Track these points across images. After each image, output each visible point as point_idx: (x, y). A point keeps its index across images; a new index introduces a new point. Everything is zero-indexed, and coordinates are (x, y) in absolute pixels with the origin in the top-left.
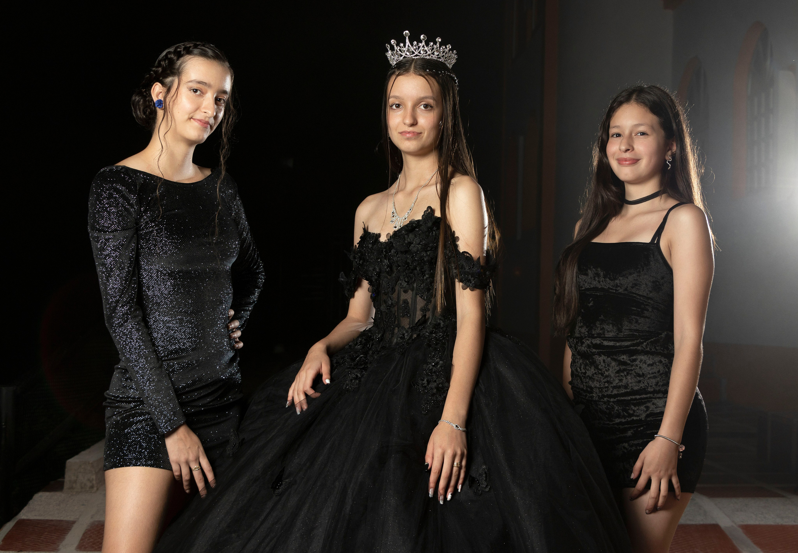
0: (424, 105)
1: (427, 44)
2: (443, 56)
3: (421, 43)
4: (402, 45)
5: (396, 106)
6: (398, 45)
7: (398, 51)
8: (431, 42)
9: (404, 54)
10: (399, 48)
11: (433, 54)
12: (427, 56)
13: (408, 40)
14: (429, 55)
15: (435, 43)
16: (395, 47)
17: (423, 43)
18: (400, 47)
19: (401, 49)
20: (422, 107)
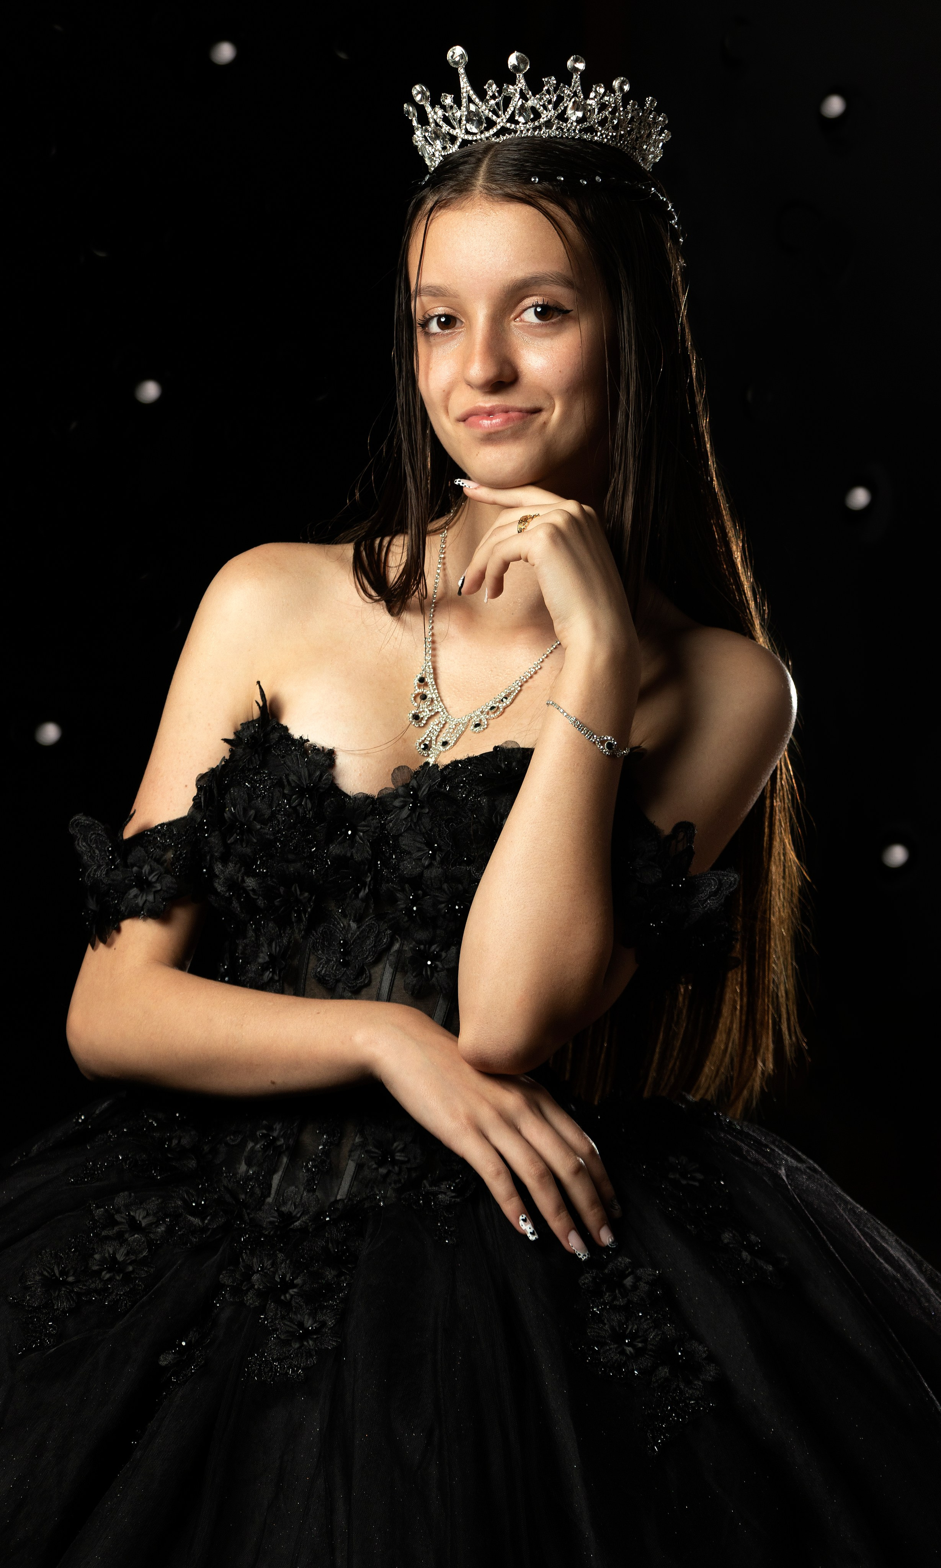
0: (536, 306)
1: (535, 86)
2: (602, 123)
3: (514, 84)
4: (448, 100)
5: (439, 323)
6: (435, 101)
7: (441, 123)
8: (549, 75)
9: (459, 133)
10: (440, 112)
11: (562, 117)
12: (539, 128)
13: (465, 80)
14: (548, 124)
15: (565, 77)
16: (428, 109)
17: (521, 83)
18: (443, 107)
19: (447, 115)
20: (530, 316)
